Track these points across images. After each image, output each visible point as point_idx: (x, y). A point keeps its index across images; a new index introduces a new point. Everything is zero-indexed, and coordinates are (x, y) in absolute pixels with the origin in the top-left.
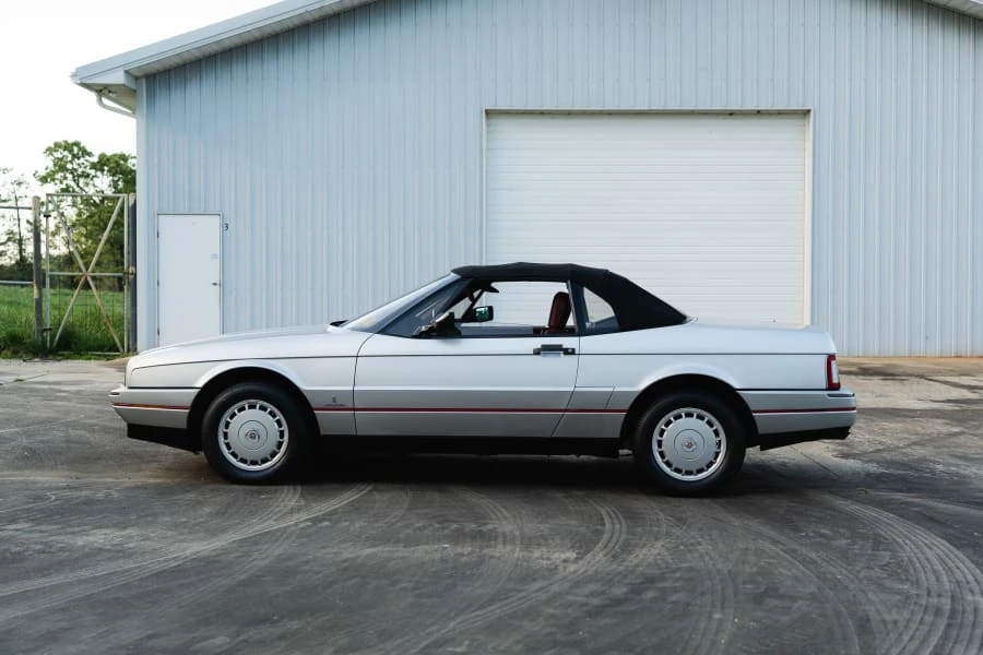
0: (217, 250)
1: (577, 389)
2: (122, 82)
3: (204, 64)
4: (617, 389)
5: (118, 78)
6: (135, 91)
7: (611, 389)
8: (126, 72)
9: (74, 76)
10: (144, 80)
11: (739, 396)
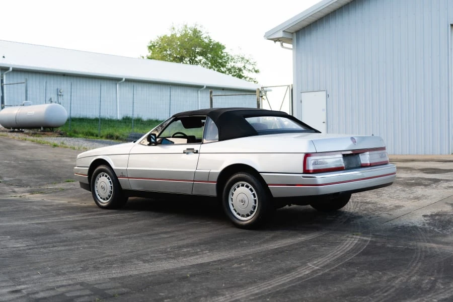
0: (325, 108)
1: (197, 171)
2: (282, 36)
3: (312, 26)
4: (211, 171)
5: (280, 35)
6: (292, 39)
7: (209, 171)
8: (284, 31)
9: (265, 36)
10: (295, 34)
11: (260, 175)
